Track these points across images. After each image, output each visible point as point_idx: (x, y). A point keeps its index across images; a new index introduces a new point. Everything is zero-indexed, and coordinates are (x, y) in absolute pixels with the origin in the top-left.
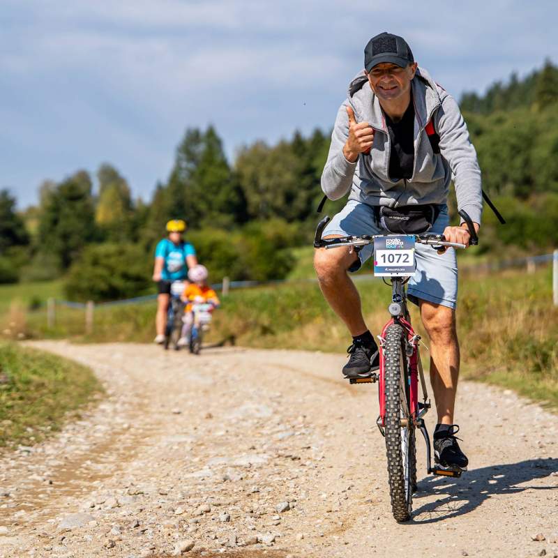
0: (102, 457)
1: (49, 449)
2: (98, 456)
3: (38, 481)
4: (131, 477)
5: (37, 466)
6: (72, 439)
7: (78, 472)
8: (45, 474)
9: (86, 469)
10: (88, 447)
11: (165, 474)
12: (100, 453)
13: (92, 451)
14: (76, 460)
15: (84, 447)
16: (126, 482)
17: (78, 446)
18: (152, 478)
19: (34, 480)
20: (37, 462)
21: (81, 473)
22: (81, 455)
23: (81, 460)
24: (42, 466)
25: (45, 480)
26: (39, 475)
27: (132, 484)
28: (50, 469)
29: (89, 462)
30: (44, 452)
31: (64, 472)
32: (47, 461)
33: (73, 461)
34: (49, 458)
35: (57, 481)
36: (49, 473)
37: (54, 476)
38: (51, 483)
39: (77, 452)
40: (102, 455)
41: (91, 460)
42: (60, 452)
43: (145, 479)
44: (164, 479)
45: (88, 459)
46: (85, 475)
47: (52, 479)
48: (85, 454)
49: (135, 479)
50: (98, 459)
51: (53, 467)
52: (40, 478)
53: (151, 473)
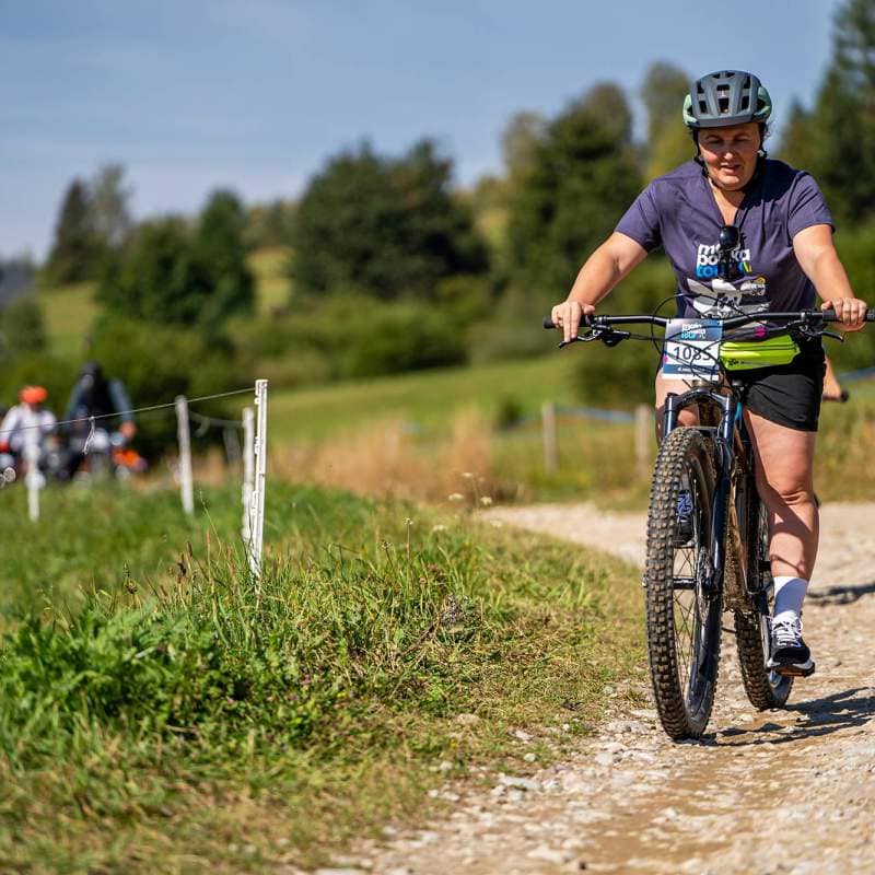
0: (701, 799)
1: (572, 782)
2: (693, 797)
3: (552, 863)
4: (777, 848)
5: (546, 825)
6: (625, 755)
7: (645, 838)
8: (568, 844)
9: (664, 829)
10: (665, 774)
11: (860, 840)
12: (697, 789)
13: (677, 784)
14: (640, 807)
15: (655, 775)
16: (765, 861)
17: (642, 773)
18: (827, 851)
19: (542, 860)
20: (547, 815)
21: (654, 839)
22: (652, 796)
23: (650, 807)
24: (557, 826)
25: (567, 861)
26: (552, 848)
27: (780, 867)
28: (577, 832)
29: (670, 812)
30: (561, 789)
31: (610, 838)
32: (568, 812)
33: (632, 811)
34: (572, 803)
35: (597, 861)
36: (574, 842)
37: (588, 849)
38: (583, 867)
39: (641, 788)
40: (699, 793)
41: (675, 805)
42: (599, 790)
43: (810, 853)
44: (859, 852)
45: (667, 805)
46: (662, 846)
47: (586, 857)
48: (659, 793)
49: (785, 853)
50: (692, 803)
51: (586, 826)
52: (556, 856)
53: (824, 837)
